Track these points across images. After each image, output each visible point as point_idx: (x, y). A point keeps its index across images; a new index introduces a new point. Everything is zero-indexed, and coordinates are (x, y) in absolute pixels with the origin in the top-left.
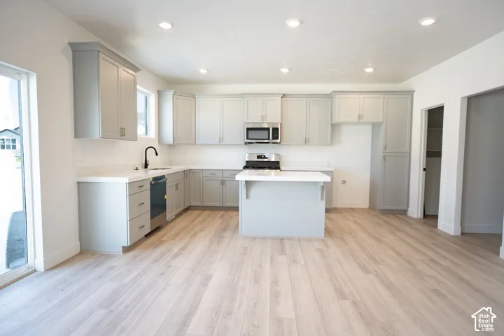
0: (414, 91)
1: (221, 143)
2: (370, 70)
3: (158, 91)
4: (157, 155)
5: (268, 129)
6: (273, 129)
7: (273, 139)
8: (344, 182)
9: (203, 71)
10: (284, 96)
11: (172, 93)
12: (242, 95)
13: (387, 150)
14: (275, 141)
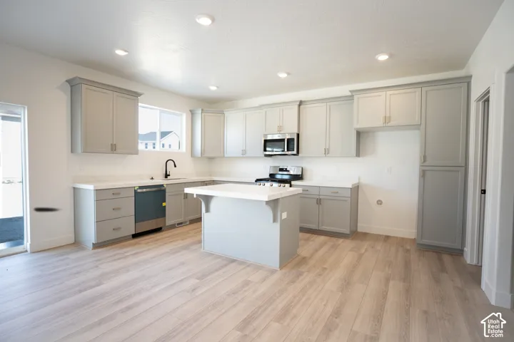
0: (471, 77)
1: (244, 155)
2: (383, 57)
3: (191, 111)
4: (175, 166)
5: (283, 140)
6: (288, 140)
7: (288, 150)
8: (380, 202)
9: (213, 88)
10: (301, 103)
11: (200, 112)
12: (261, 107)
13: (426, 164)
14: (290, 153)
